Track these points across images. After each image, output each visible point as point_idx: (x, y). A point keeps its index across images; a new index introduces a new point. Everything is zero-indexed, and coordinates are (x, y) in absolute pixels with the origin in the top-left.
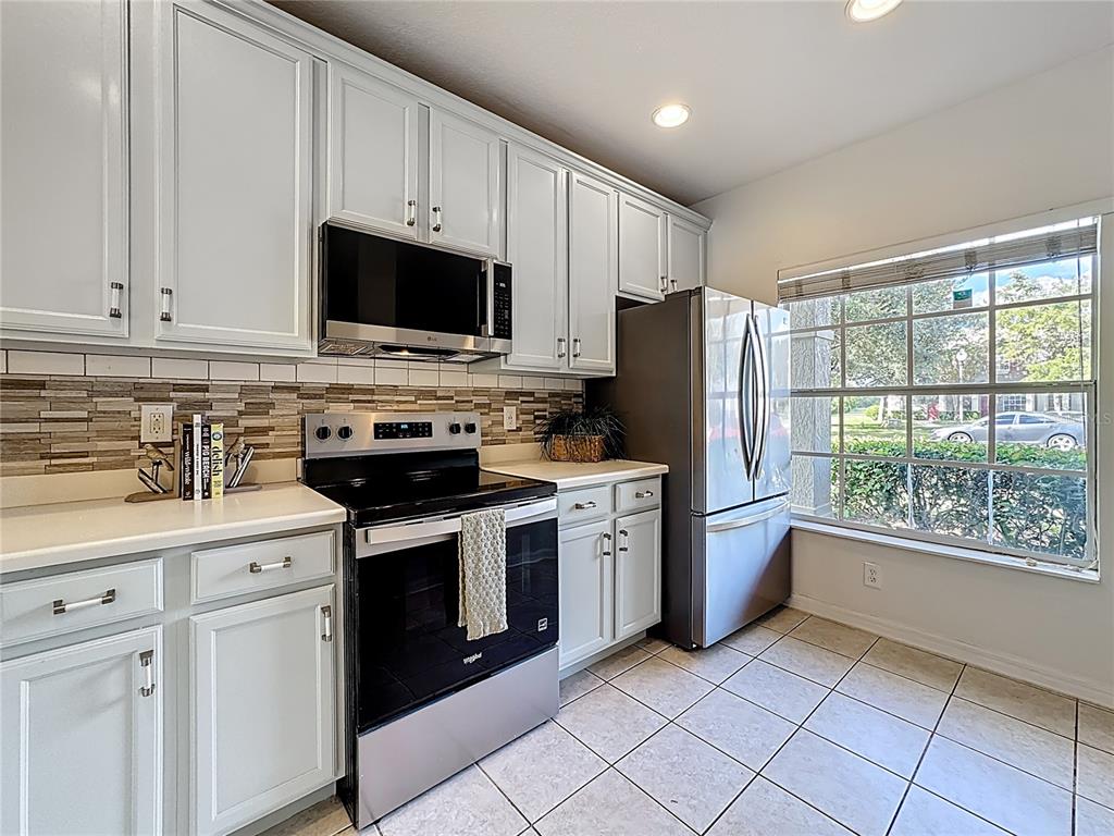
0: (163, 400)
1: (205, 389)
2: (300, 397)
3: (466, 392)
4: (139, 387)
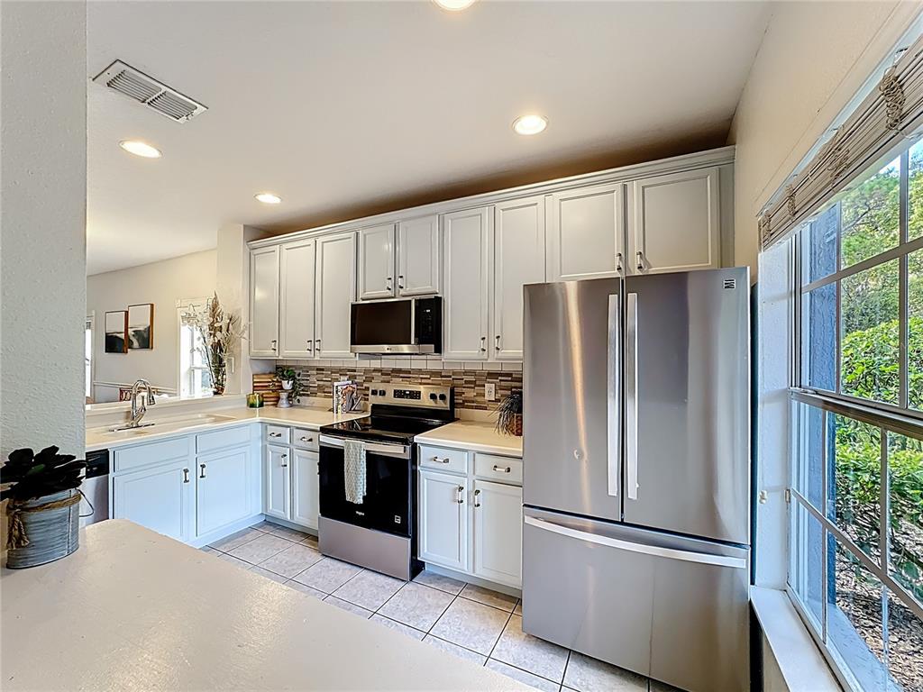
2: (382, 374)
3: (459, 373)
4: (340, 370)
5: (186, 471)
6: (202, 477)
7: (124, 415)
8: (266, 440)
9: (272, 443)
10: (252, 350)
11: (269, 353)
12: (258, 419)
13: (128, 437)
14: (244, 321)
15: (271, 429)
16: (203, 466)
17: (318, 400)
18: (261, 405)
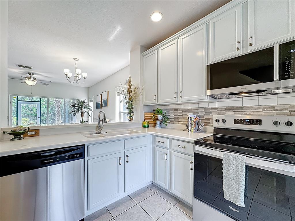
0: (191, 112)
1: (198, 110)
2: (218, 111)
4: (188, 110)
5: (120, 158)
6: (127, 162)
7: (95, 128)
8: (155, 144)
9: (158, 146)
10: (144, 101)
11: (152, 102)
12: (151, 133)
13: (96, 138)
14: (141, 90)
15: (158, 139)
16: (127, 156)
17: (175, 125)
18: (148, 127)
